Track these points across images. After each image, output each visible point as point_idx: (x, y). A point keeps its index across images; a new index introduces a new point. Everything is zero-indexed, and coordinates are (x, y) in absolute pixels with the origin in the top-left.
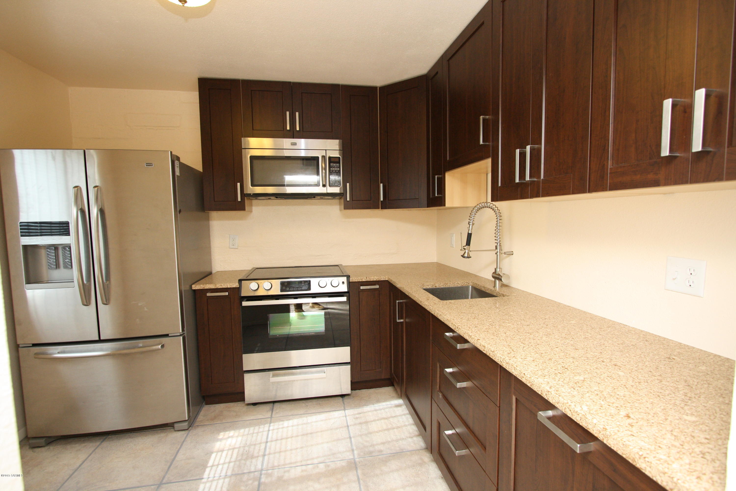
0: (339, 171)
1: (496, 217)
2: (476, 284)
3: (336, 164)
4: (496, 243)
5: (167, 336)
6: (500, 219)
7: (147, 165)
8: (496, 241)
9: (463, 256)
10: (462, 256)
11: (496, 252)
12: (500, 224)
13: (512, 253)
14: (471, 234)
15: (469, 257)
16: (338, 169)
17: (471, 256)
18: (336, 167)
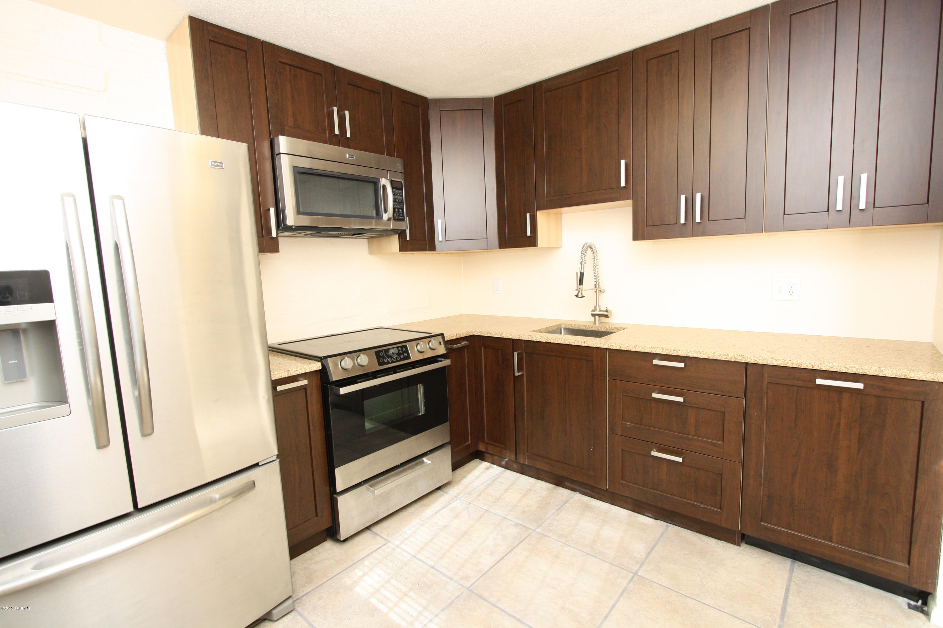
0: (401, 201)
1: (593, 257)
2: (571, 325)
3: (398, 191)
4: (595, 282)
5: (257, 465)
6: (597, 259)
7: (213, 163)
8: (596, 280)
9: (577, 296)
10: (575, 296)
11: (595, 290)
12: (597, 263)
13: (604, 290)
14: (583, 273)
15: (582, 297)
16: (401, 198)
17: (584, 295)
18: (399, 194)
